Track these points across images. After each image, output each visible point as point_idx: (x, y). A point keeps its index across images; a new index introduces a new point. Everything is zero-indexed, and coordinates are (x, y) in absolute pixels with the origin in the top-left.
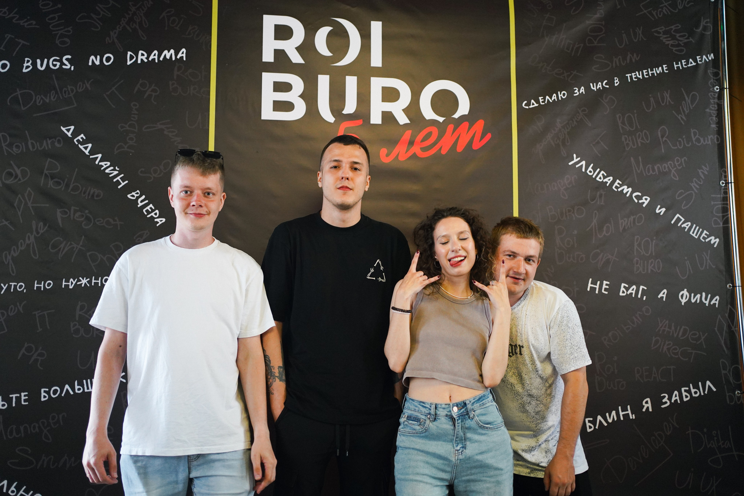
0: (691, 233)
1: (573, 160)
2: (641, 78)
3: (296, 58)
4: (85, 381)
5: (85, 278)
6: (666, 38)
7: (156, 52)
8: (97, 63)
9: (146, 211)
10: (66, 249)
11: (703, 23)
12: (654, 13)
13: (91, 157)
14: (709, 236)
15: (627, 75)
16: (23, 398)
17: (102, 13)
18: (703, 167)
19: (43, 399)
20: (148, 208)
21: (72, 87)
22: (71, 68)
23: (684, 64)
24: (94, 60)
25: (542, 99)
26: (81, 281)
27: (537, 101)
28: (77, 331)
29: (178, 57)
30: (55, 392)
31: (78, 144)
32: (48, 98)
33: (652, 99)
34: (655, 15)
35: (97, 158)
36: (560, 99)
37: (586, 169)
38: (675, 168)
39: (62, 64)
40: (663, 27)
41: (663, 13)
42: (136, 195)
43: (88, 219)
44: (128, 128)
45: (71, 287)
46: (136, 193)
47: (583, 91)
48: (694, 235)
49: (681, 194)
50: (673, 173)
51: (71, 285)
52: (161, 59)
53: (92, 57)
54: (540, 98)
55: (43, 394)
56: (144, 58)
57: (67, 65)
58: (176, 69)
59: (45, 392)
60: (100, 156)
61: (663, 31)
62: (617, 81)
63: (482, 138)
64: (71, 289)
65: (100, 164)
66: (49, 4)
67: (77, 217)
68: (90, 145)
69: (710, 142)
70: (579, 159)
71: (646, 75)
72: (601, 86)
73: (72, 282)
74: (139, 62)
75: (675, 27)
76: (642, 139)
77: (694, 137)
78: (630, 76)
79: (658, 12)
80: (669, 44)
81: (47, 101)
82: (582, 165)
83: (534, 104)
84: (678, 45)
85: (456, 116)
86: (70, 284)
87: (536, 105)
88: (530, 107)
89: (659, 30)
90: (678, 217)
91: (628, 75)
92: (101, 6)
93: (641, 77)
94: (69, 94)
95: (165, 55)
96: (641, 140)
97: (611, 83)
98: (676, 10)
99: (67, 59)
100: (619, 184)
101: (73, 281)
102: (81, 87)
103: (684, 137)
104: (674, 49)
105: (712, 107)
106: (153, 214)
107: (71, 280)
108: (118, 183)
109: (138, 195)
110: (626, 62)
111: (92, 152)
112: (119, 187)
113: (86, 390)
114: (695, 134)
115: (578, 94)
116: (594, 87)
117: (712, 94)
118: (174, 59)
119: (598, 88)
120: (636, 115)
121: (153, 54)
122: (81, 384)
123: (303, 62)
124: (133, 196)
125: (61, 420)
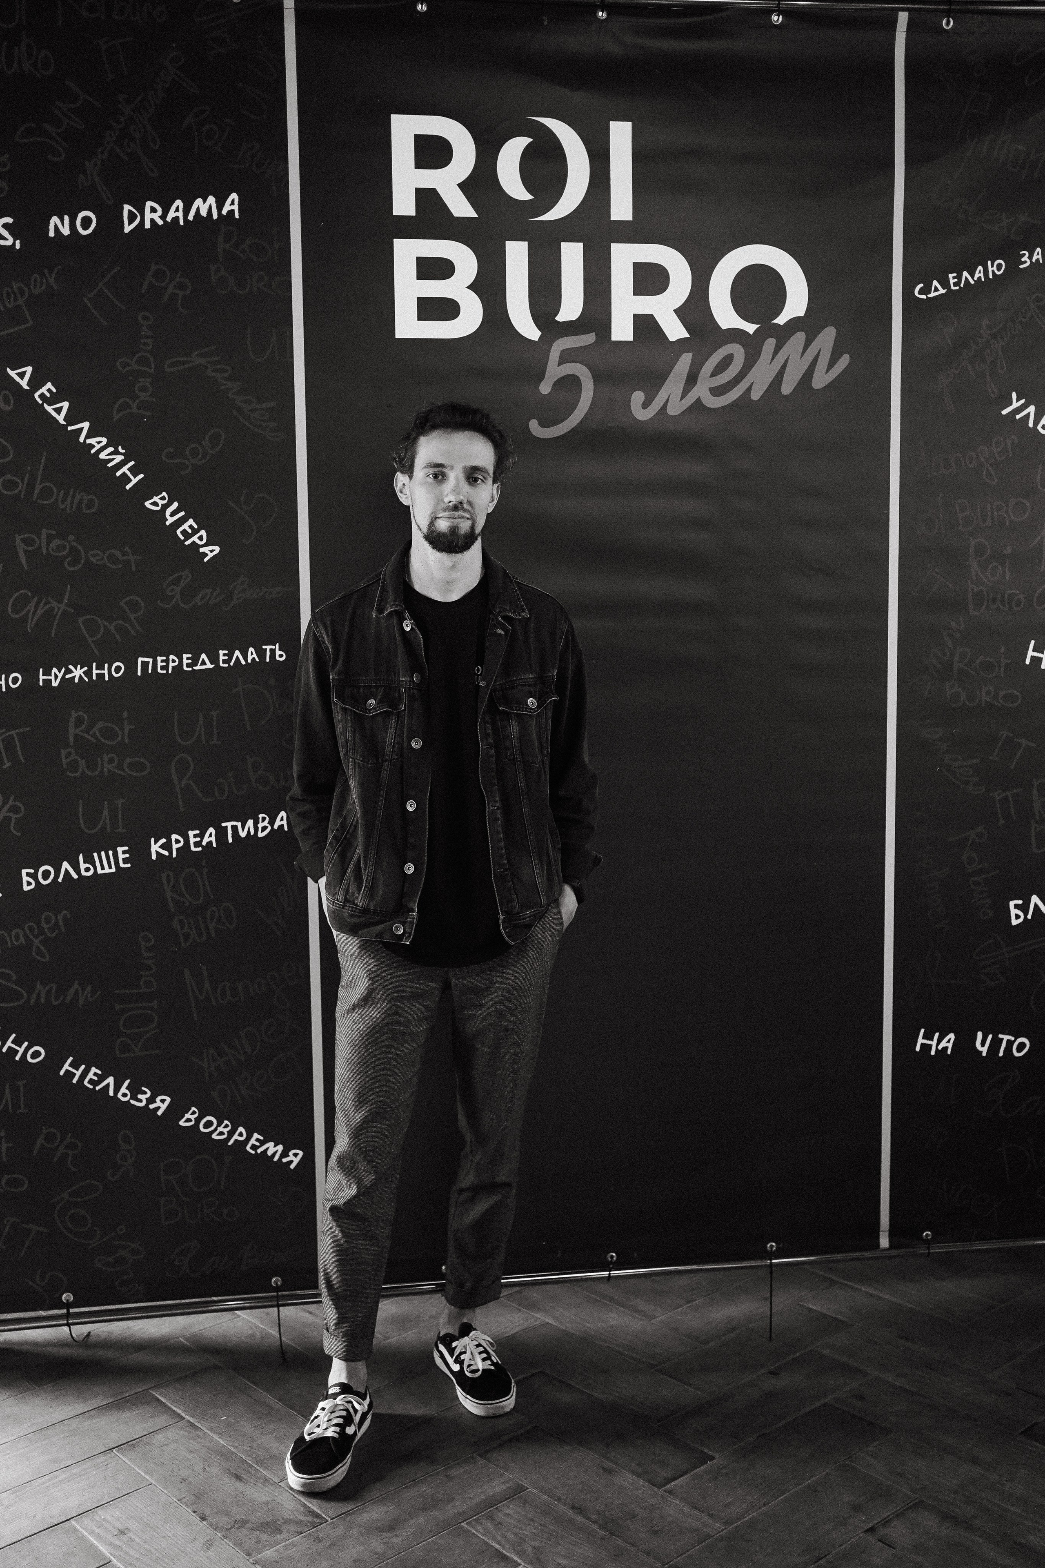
1: (1011, 404)
3: (460, 207)
4: (95, 855)
5: (79, 666)
7: (179, 203)
8: (66, 231)
9: (182, 533)
10: (40, 612)
13: (70, 428)
17: (65, 120)
19: (26, 888)
20: (185, 526)
21: (19, 285)
22: (14, 244)
24: (59, 225)
25: (954, 278)
26: (71, 672)
27: (945, 284)
28: (73, 766)
29: (224, 212)
30: (46, 875)
31: (43, 403)
35: (82, 429)
36: (991, 276)
37: (1037, 421)
42: (161, 502)
43: (74, 552)
44: (136, 367)
45: (55, 684)
46: (161, 499)
47: (1040, 256)
51: (55, 681)
52: (191, 217)
53: (55, 220)
54: (951, 276)
55: (25, 879)
56: (156, 216)
57: (7, 239)
58: (221, 238)
59: (28, 874)
60: (86, 425)
63: (831, 364)
64: (54, 687)
65: (88, 441)
67: (53, 550)
68: (66, 405)
70: (1023, 401)
73: (55, 674)
74: (148, 225)
82: (1028, 415)
83: (938, 290)
85: (781, 320)
86: (53, 678)
87: (942, 291)
88: (929, 296)
92: (63, 105)
94: (15, 300)
95: (198, 209)
99: (5, 226)
101: (57, 673)
102: (38, 285)
106: (195, 539)
107: (55, 670)
108: (125, 479)
109: (165, 502)
111: (71, 418)
112: (128, 487)
113: (100, 871)
115: (1028, 263)
118: (215, 216)
121: (173, 208)
122: (89, 860)
123: (474, 215)
124: (155, 504)
125: (61, 923)
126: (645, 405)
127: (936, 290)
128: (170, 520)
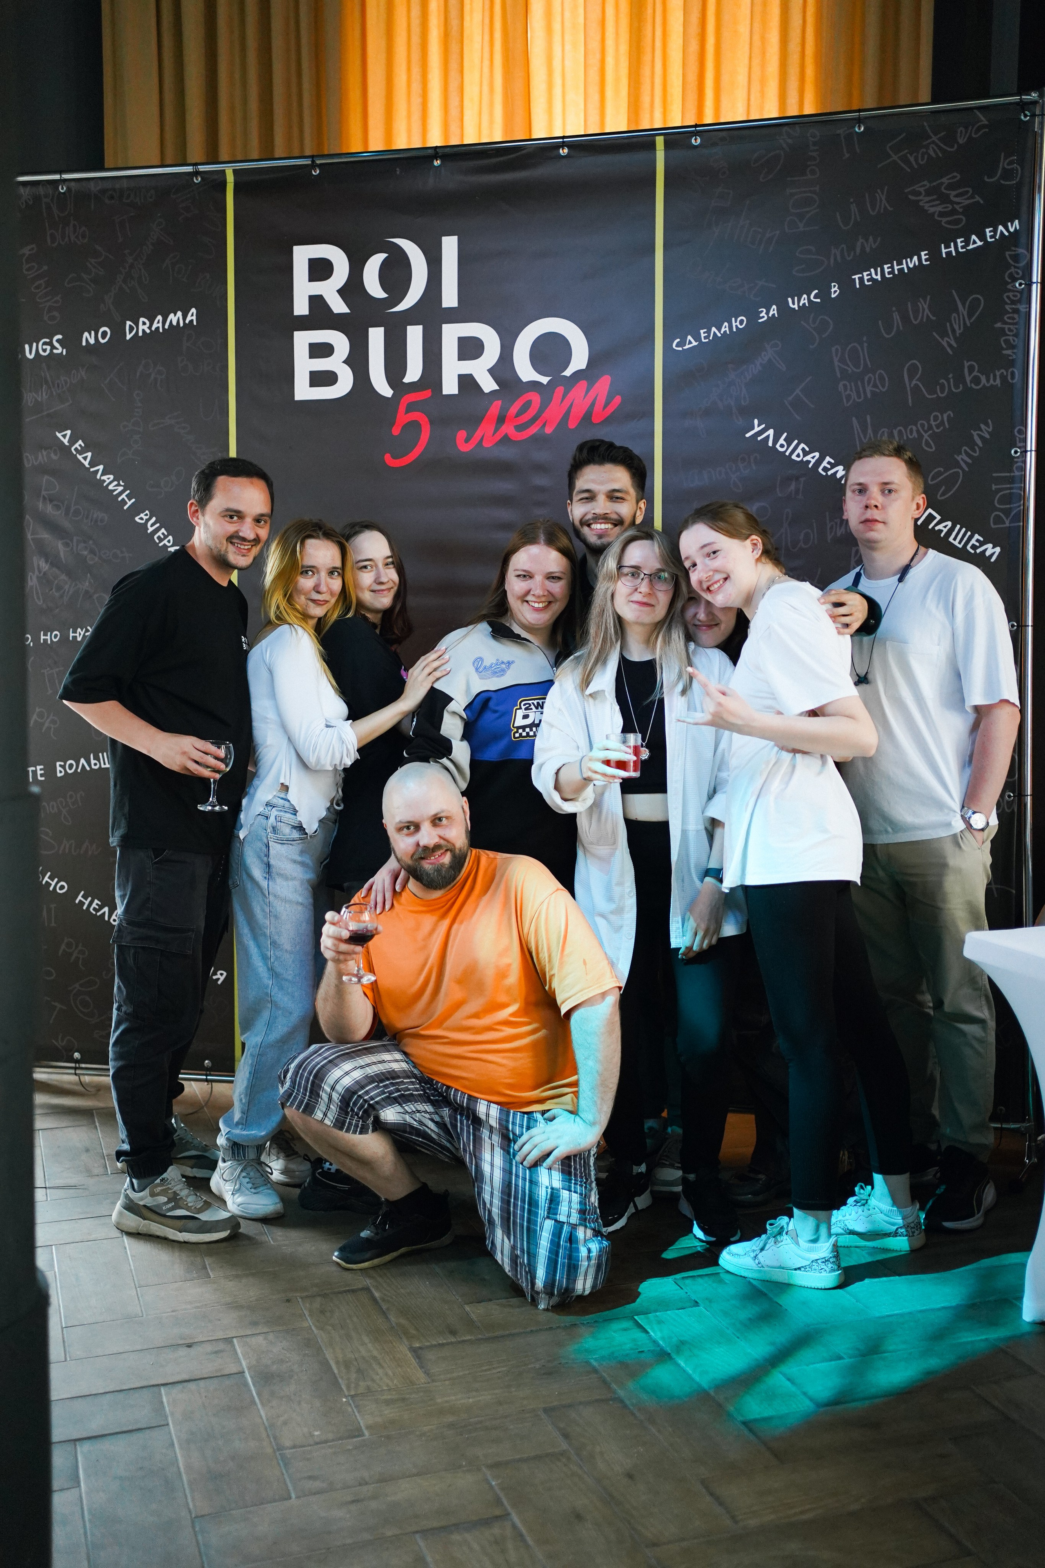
0: (951, 539)
1: (753, 429)
2: (880, 279)
3: (338, 306)
4: (100, 754)
6: (927, 202)
7: (160, 317)
8: (92, 341)
9: (157, 538)
10: (71, 593)
11: (1003, 164)
12: (912, 159)
13: (92, 470)
14: (982, 544)
15: (853, 277)
16: (39, 772)
17: (93, 270)
18: (982, 426)
19: (59, 775)
20: (160, 534)
21: (65, 378)
22: (62, 352)
23: (960, 245)
24: (88, 338)
25: (704, 333)
27: (697, 338)
29: (187, 322)
30: (71, 766)
31: (76, 454)
32: (40, 394)
33: (896, 316)
34: (914, 163)
35: (98, 470)
36: (734, 330)
37: (775, 441)
38: (931, 432)
39: (53, 347)
40: (925, 183)
41: (929, 155)
42: (145, 518)
43: (92, 552)
44: (131, 428)
45: (79, 639)
46: (146, 515)
47: (775, 312)
48: (956, 543)
49: (939, 474)
50: (926, 440)
51: (79, 637)
54: (702, 331)
55: (59, 768)
56: (146, 328)
57: (58, 349)
58: (185, 337)
59: (60, 766)
60: (101, 467)
61: (925, 190)
62: (836, 289)
63: (608, 402)
65: (103, 478)
66: (33, 267)
67: (80, 550)
68: (89, 454)
69: (998, 382)
70: (763, 426)
71: (889, 273)
72: (806, 301)
73: (79, 632)
74: (140, 334)
75: (948, 179)
76: (875, 386)
77: (970, 375)
78: (859, 278)
79: (920, 156)
80: (934, 213)
81: (40, 400)
82: (768, 436)
83: (691, 342)
84: (954, 212)
85: (568, 373)
86: (78, 635)
87: (695, 343)
88: (684, 348)
89: (917, 189)
90: (930, 514)
91: (856, 277)
92: (93, 261)
93: (879, 277)
94: (63, 387)
95: (171, 321)
96: (872, 387)
97: (824, 293)
98: (952, 147)
99: (58, 341)
100: (829, 463)
102: (75, 377)
103: (951, 376)
104: (944, 220)
105: (1009, 318)
106: (165, 542)
107: (79, 630)
108: (124, 502)
109: (147, 517)
110: (855, 252)
111: (93, 464)
112: (125, 508)
113: (103, 766)
114: (971, 369)
115: (766, 318)
116: (794, 304)
117: (1011, 294)
118: (181, 324)
119: (801, 305)
120: (865, 345)
121: (156, 321)
122: (97, 758)
123: (349, 311)
124: (141, 519)
125: (79, 799)
126: (467, 441)
127: (690, 343)
128: (150, 530)
